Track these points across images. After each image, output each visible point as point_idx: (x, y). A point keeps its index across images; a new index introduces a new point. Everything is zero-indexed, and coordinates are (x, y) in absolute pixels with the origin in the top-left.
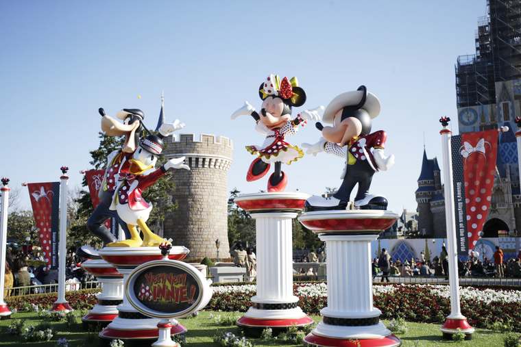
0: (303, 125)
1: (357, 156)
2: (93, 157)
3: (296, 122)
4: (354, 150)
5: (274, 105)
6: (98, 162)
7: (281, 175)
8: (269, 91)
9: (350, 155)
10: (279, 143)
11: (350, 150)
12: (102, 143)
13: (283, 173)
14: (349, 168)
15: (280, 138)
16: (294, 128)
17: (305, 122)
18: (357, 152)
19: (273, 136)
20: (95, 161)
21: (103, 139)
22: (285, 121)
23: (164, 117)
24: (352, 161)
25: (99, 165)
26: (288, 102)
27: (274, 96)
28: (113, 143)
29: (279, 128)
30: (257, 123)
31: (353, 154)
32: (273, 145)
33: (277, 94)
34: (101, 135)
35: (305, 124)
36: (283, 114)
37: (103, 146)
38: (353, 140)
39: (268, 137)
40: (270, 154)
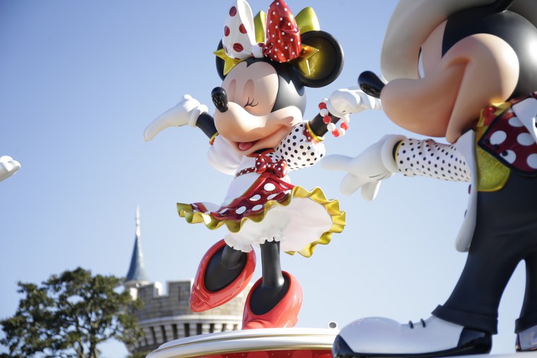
0: (336, 133)
1: (511, 157)
2: (4, 330)
3: (318, 127)
4: (498, 138)
5: (250, 82)
6: (15, 340)
7: (281, 281)
8: (238, 47)
9: (485, 157)
10: (270, 187)
11: (482, 143)
12: (22, 304)
13: (286, 276)
14: (484, 205)
15: (273, 174)
16: (312, 144)
17: (343, 125)
18: (511, 143)
19: (251, 170)
20: (9, 338)
21: (24, 296)
22: (285, 127)
23: (141, 254)
24: (495, 176)
25: (15, 345)
26: (289, 71)
27: (251, 60)
28: (42, 302)
29: (271, 150)
30: (212, 143)
31: (497, 152)
32: (251, 193)
33: (258, 53)
34: (20, 288)
35: (342, 131)
36: (276, 107)
37: (23, 310)
38: (489, 110)
39: (238, 175)
40: (240, 217)
